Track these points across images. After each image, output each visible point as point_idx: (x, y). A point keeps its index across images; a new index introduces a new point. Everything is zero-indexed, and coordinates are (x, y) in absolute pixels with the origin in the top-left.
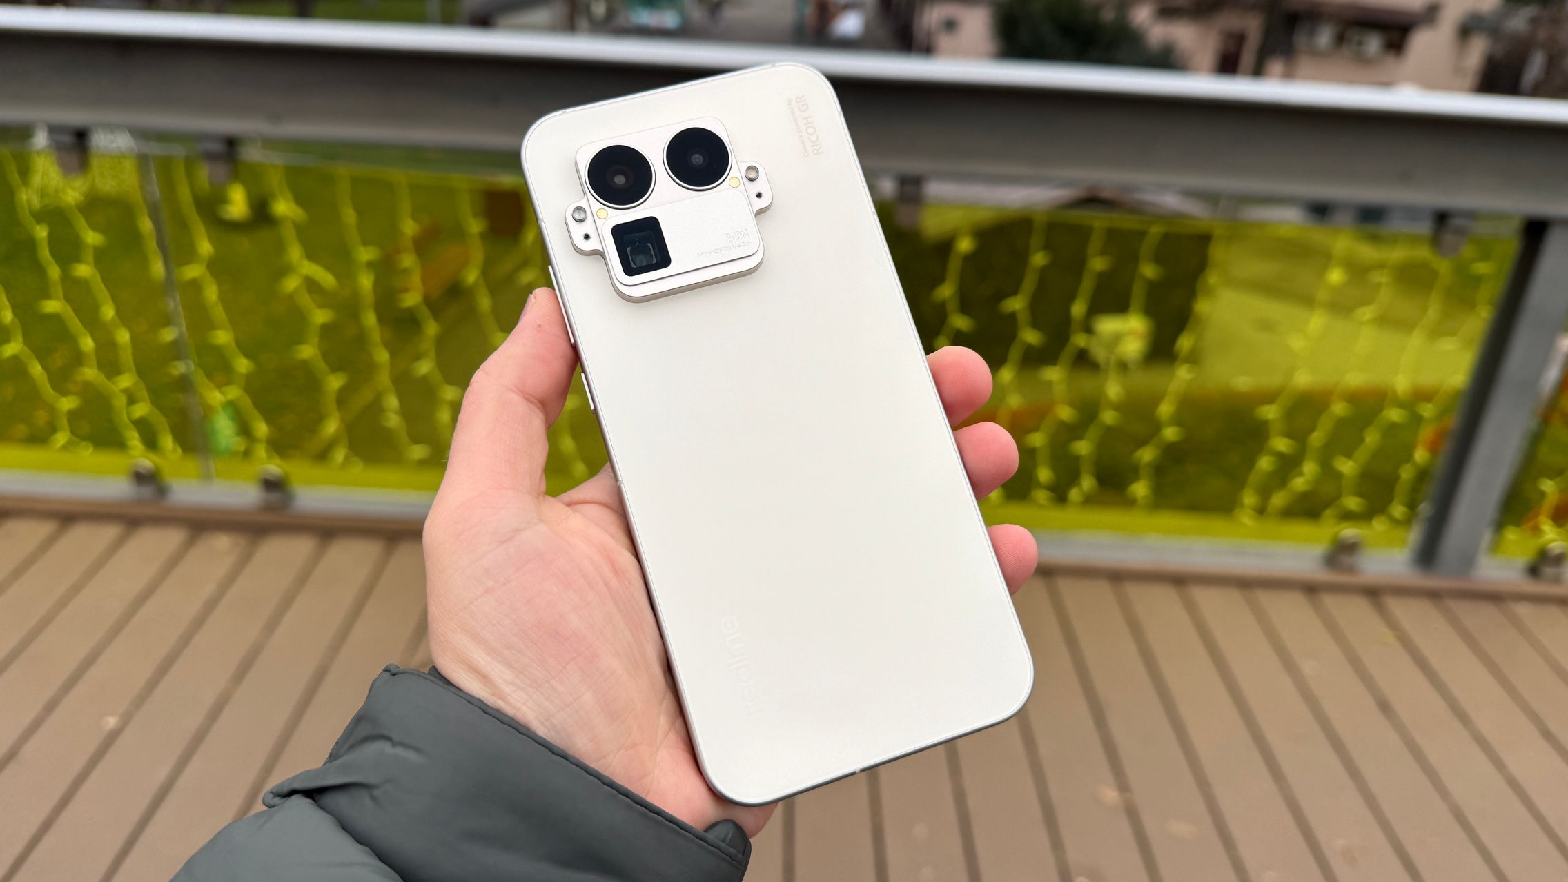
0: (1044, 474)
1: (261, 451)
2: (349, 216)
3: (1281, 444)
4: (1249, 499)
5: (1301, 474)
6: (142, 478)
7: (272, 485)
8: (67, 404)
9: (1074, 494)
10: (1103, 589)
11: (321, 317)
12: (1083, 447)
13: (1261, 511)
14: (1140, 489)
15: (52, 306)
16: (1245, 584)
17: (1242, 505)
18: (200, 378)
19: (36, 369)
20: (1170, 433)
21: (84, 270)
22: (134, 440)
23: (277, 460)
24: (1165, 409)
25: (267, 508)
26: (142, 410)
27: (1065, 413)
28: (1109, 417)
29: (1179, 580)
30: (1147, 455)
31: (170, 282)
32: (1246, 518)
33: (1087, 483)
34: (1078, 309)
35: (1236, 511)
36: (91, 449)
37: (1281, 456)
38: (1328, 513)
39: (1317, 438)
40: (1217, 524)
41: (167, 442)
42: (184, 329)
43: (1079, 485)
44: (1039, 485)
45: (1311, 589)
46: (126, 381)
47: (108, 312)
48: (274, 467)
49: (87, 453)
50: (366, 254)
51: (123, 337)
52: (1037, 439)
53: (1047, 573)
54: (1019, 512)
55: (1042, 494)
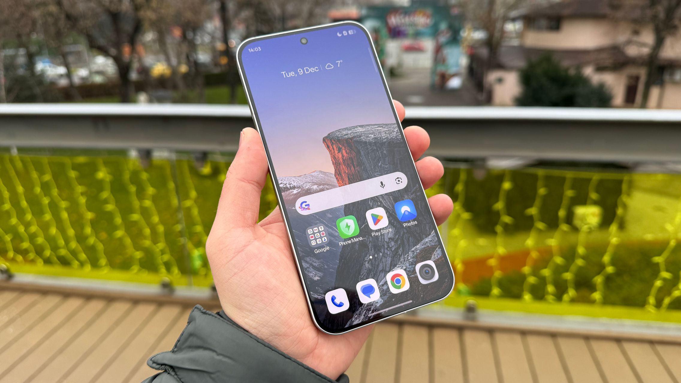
0: (550, 289)
4: (652, 300)
5: (679, 288)
6: (166, 286)
8: (138, 255)
9: (566, 297)
10: (581, 344)
12: (568, 276)
13: (658, 305)
14: (597, 296)
15: (136, 217)
16: (651, 342)
17: (649, 303)
18: (190, 245)
19: (128, 241)
20: (610, 269)
21: (147, 203)
22: (163, 270)
24: (606, 259)
25: (213, 299)
26: (166, 257)
27: (559, 260)
28: (580, 262)
29: (618, 340)
30: (599, 280)
31: (180, 208)
32: (651, 309)
33: (571, 293)
34: (562, 213)
35: (646, 306)
36: (147, 272)
37: (666, 281)
40: (636, 312)
41: (176, 270)
42: (184, 225)
43: (567, 293)
44: (548, 293)
46: (161, 245)
47: (156, 219)
49: (146, 276)
51: (161, 229)
52: (546, 272)
53: (553, 335)
54: (539, 306)
55: (550, 298)
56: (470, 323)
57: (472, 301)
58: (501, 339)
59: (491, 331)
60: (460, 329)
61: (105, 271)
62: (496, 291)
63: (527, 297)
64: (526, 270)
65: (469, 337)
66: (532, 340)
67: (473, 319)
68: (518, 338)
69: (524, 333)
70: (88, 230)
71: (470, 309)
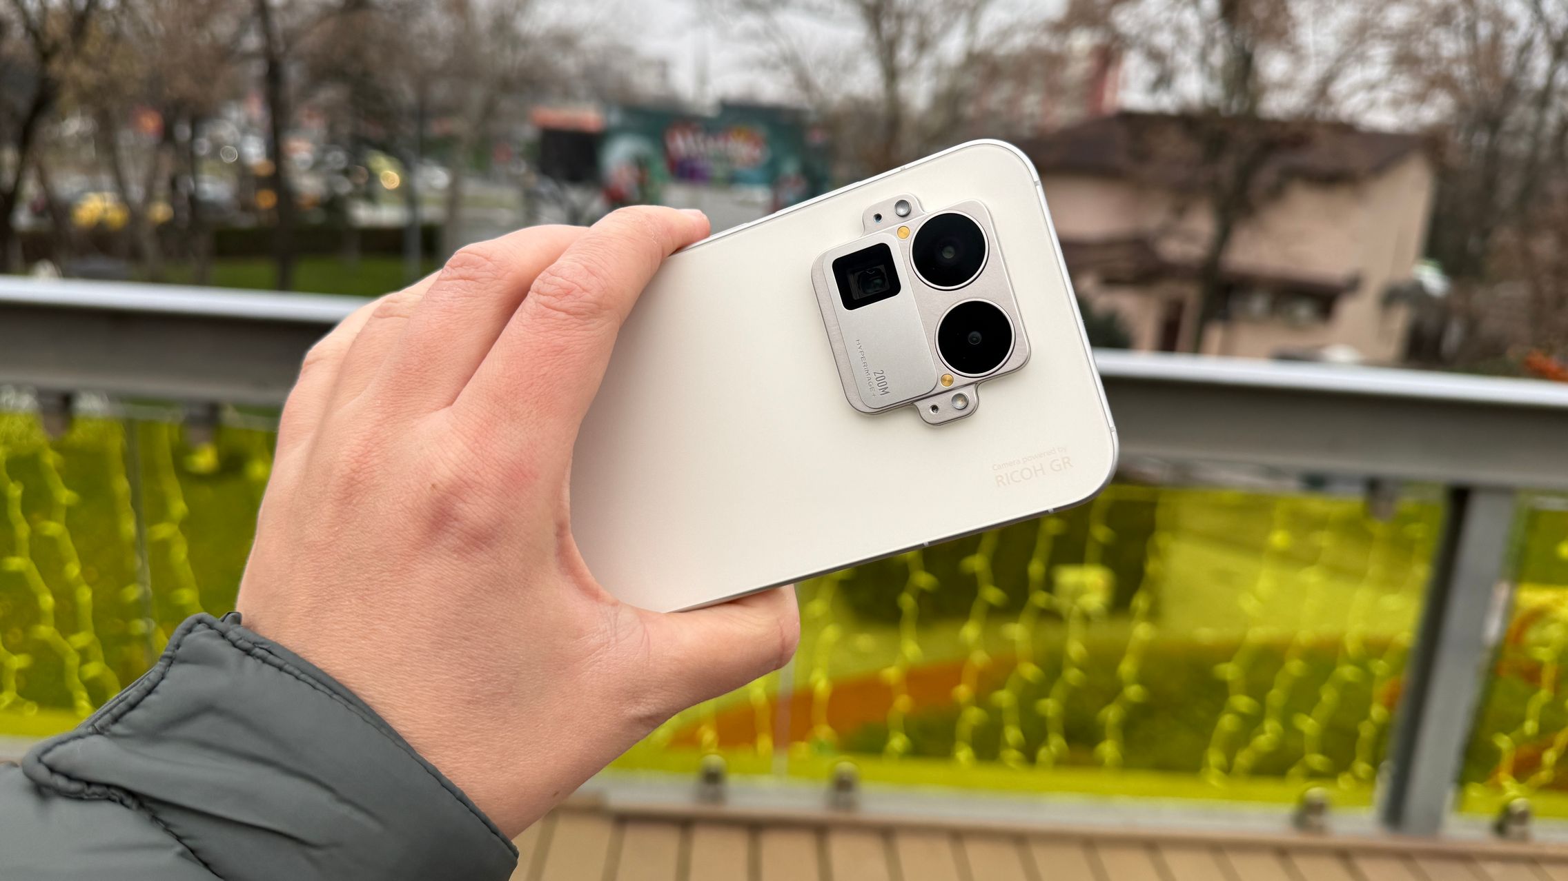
0: (1013, 734)
3: (1242, 702)
4: (1215, 757)
5: (1263, 732)
8: (18, 662)
9: (1043, 754)
10: (1075, 858)
12: (1050, 706)
13: (1228, 770)
14: (1109, 749)
15: (17, 563)
16: (1216, 847)
17: (1208, 765)
18: (159, 637)
20: (1134, 692)
21: (54, 528)
22: (82, 700)
24: (1127, 668)
26: (94, 669)
27: (1029, 671)
28: (1073, 675)
29: (1152, 845)
30: (1111, 714)
31: (141, 540)
32: (1214, 779)
33: (1055, 744)
34: (1036, 569)
35: (1203, 770)
36: (36, 709)
37: (1242, 715)
38: (1293, 771)
39: (1276, 696)
40: (1185, 784)
42: (149, 588)
43: (1047, 744)
44: (1007, 746)
45: (1282, 852)
46: (83, 639)
49: (32, 715)
51: (85, 595)
52: (1004, 697)
53: (1019, 839)
54: (988, 775)
55: (1012, 755)
56: (841, 816)
57: (846, 764)
58: (909, 850)
59: (887, 833)
60: (819, 830)
62: (898, 742)
63: (964, 754)
64: (963, 692)
65: (841, 848)
66: (976, 852)
67: (849, 805)
68: (944, 848)
69: (958, 835)
71: (843, 784)
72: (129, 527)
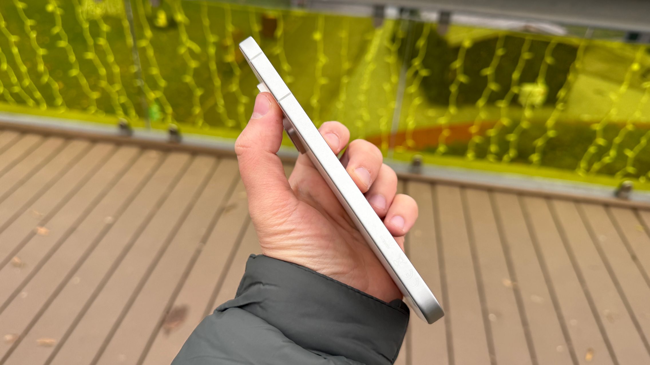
0: (493, 148)
1: (170, 119)
2: (206, 22)
3: (601, 141)
4: (583, 164)
5: (609, 155)
6: (124, 127)
7: (174, 133)
8: (95, 95)
9: (506, 158)
10: (514, 199)
11: (193, 64)
12: (512, 138)
13: (588, 170)
14: (535, 158)
15: (90, 55)
16: (577, 201)
17: (580, 167)
18: (146, 88)
19: (84, 82)
20: (551, 134)
21: (102, 41)
22: (120, 112)
23: (176, 122)
25: (171, 142)
26: (123, 99)
27: (506, 122)
28: (524, 125)
29: (548, 197)
30: (540, 143)
31: (135, 47)
32: (581, 173)
33: (512, 153)
34: (516, 76)
35: (576, 170)
36: (104, 115)
37: (600, 147)
38: (619, 173)
39: (617, 140)
40: (567, 174)
41: (133, 113)
42: (140, 67)
43: (508, 153)
44: (491, 153)
45: (606, 205)
46: (118, 87)
47: (111, 58)
48: (174, 126)
49: (102, 117)
50: (212, 39)
51: (117, 70)
52: (492, 133)
53: (490, 190)
54: (480, 164)
55: (491, 157)
56: (414, 175)
57: (418, 156)
58: (441, 190)
59: (433, 183)
60: (405, 180)
61: (63, 111)
62: (442, 148)
63: (470, 155)
64: (474, 129)
65: (413, 187)
66: (470, 194)
67: (418, 172)
68: (457, 191)
69: (463, 186)
70: (41, 67)
71: (416, 164)
72: (130, 41)
